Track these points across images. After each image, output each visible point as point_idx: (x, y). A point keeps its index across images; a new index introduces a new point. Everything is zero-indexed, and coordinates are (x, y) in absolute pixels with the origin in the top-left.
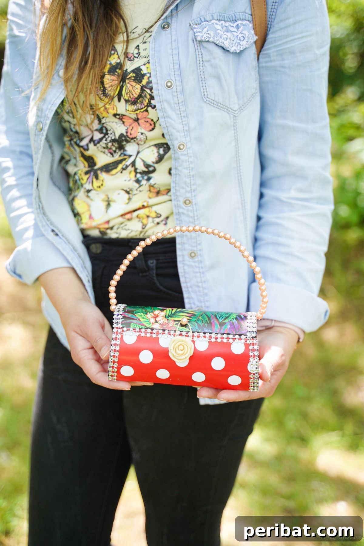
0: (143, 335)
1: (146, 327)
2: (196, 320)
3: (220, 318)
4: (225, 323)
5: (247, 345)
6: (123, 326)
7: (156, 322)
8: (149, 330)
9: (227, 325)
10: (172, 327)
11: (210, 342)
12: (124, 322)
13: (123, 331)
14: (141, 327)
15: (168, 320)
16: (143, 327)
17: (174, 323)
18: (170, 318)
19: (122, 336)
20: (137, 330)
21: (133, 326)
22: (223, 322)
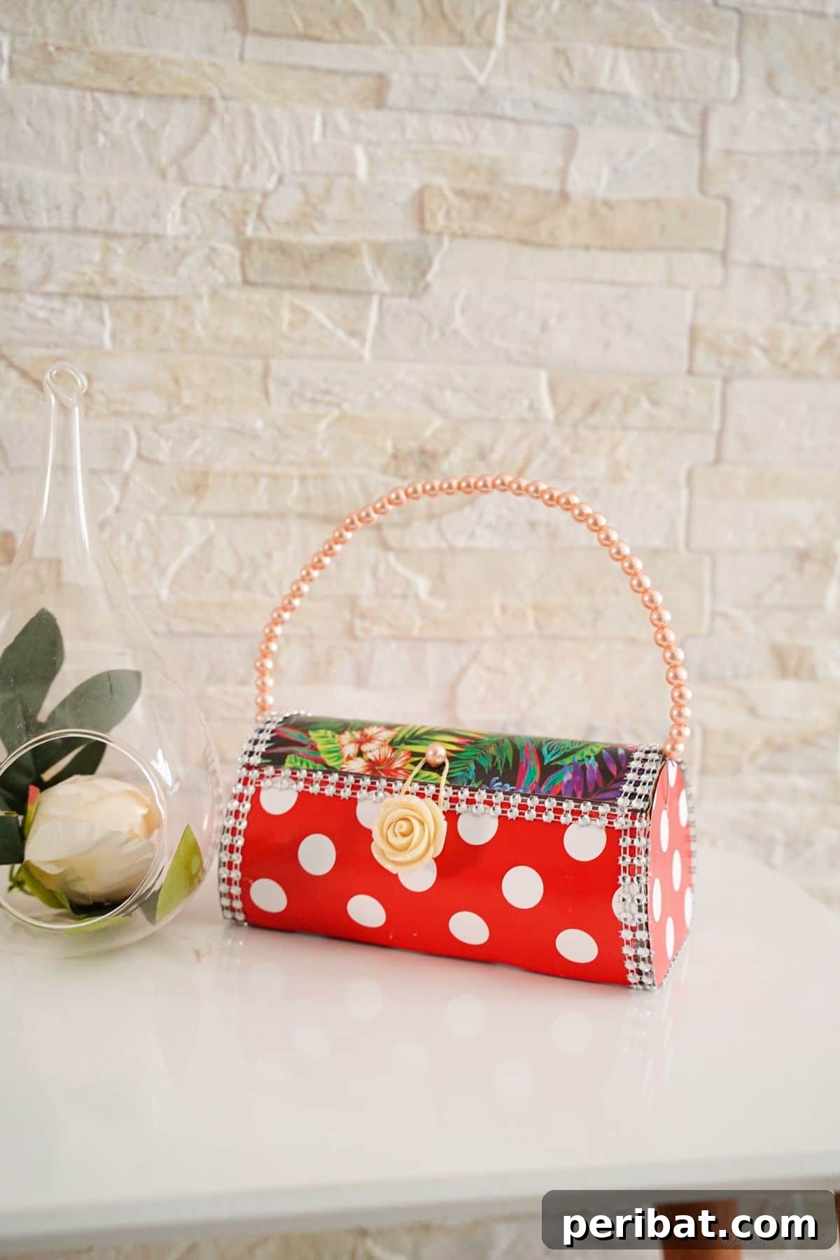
0: (314, 789)
1: (326, 766)
2: (475, 755)
3: (549, 752)
4: (561, 767)
5: (613, 835)
6: (264, 761)
7: (360, 754)
8: (334, 777)
9: (564, 773)
10: (401, 772)
11: (502, 819)
12: (270, 751)
13: (262, 777)
14: (312, 765)
15: (394, 750)
16: (319, 766)
17: (407, 760)
18: (403, 747)
19: (258, 790)
20: (304, 774)
21: (291, 763)
22: (553, 764)
